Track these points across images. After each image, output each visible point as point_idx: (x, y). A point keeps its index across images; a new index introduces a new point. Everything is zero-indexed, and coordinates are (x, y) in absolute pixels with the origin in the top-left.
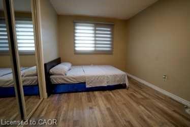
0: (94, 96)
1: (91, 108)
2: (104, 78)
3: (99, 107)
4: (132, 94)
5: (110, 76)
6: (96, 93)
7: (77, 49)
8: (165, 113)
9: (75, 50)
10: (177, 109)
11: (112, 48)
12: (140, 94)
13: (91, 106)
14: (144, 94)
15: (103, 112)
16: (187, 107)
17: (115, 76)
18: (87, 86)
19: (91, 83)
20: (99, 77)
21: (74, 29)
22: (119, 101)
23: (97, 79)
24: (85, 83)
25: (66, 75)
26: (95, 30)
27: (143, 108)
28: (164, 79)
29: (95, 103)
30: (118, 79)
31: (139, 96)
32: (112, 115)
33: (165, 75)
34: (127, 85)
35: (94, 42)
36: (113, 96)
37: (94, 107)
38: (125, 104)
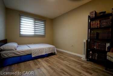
0: (38, 61)
1: (39, 68)
2: (43, 50)
3: (43, 67)
4: (59, 57)
5: (47, 48)
6: (39, 60)
7: (21, 33)
8: (75, 62)
9: (20, 34)
10: (79, 59)
11: (45, 33)
12: (63, 56)
13: (38, 67)
14: (64, 56)
15: (47, 68)
16: (82, 58)
17: (50, 48)
18: (33, 56)
19: (35, 53)
20: (40, 49)
21: (20, 20)
22: (54, 61)
23: (39, 51)
24: (31, 54)
25: (16, 50)
26: (35, 22)
27: (66, 62)
28: (71, 47)
29: (40, 65)
30: (51, 49)
31: (62, 57)
32: (52, 69)
33: (72, 45)
34: (56, 52)
35: (34, 29)
36: (50, 59)
37: (40, 67)
38: (57, 62)
